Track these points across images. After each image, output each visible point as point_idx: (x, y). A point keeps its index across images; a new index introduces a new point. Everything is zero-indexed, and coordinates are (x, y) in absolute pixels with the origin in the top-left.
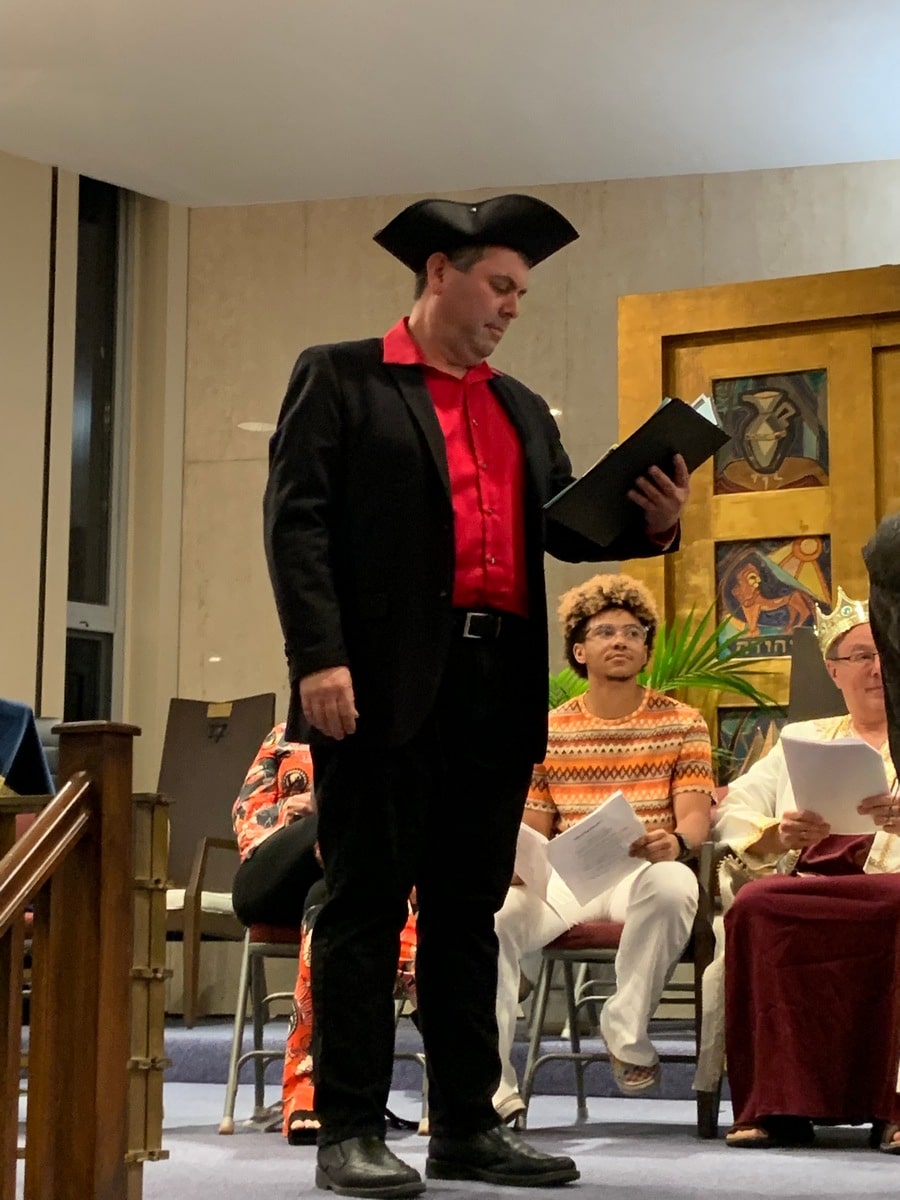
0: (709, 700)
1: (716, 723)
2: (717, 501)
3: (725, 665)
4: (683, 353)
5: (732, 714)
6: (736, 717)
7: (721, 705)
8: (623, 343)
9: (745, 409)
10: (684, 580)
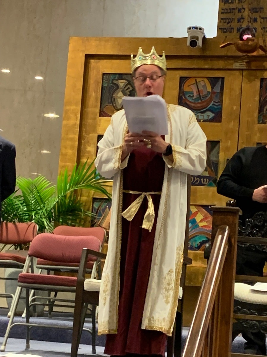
0: (90, 194)
1: (92, 204)
2: (100, 120)
3: (97, 182)
4: (93, 61)
5: (98, 200)
6: (100, 202)
7: (94, 197)
8: (70, 55)
9: (114, 86)
10: (85, 148)
